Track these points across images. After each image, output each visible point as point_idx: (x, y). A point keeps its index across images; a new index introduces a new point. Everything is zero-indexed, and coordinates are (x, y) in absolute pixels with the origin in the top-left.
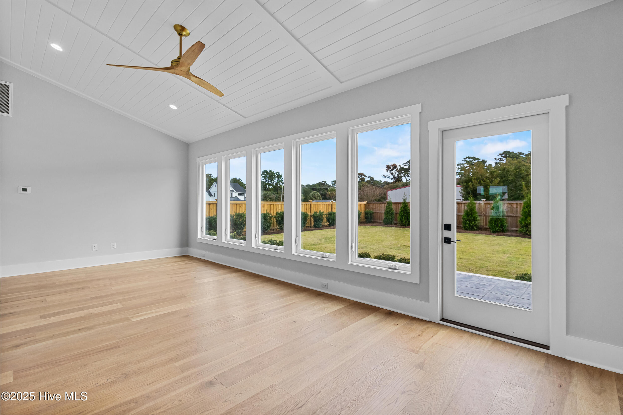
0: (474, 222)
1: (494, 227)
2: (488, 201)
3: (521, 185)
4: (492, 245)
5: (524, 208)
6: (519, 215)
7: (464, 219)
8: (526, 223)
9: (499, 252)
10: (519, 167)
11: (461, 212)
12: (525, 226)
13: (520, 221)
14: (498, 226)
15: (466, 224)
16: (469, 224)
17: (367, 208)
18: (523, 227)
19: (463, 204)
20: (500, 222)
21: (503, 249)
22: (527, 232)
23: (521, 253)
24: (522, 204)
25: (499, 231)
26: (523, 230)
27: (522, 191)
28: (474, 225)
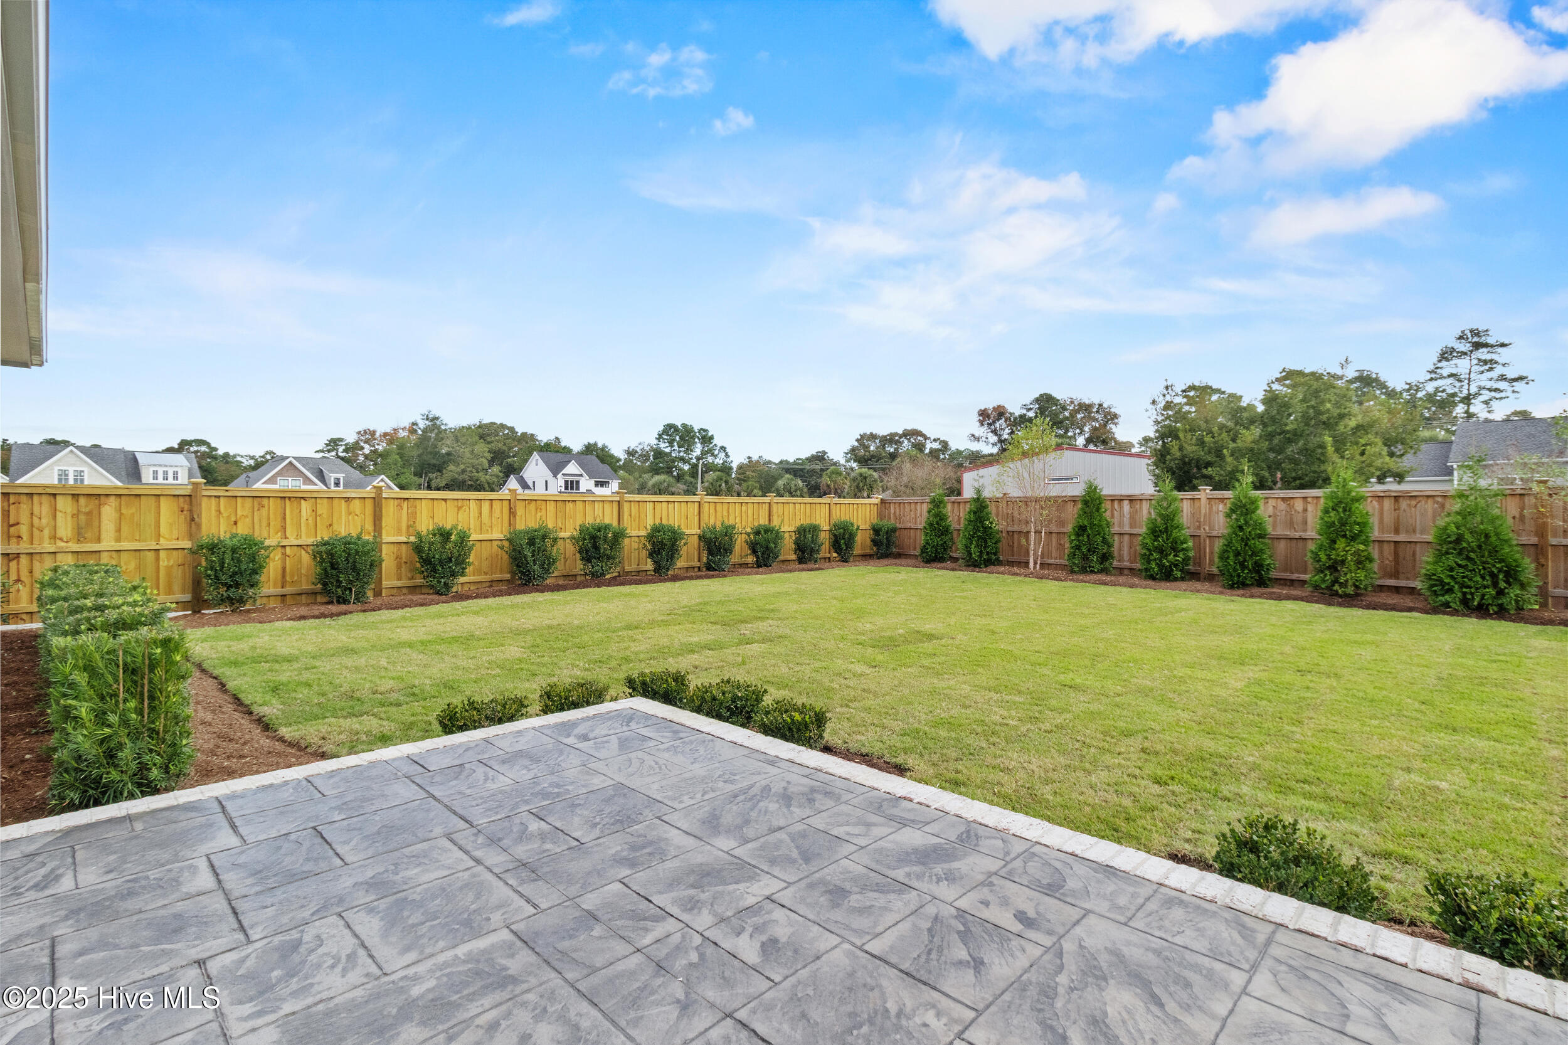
0: (1175, 556)
1: (1235, 570)
2: (1218, 494)
3: (1322, 446)
4: (1212, 632)
5: (1326, 512)
6: (1311, 533)
7: (1144, 546)
8: (1330, 559)
9: (1225, 659)
10: (1316, 393)
11: (1141, 527)
12: (1329, 568)
13: (1312, 552)
14: (1247, 567)
15: (1149, 562)
16: (1161, 561)
17: (881, 516)
18: (1322, 572)
19: (1144, 502)
20: (1251, 556)
21: (1244, 646)
22: (1336, 587)
23: (1302, 665)
24: (1322, 500)
25: (1248, 582)
26: (1324, 581)
27: (1323, 462)
28: (1176, 566)
